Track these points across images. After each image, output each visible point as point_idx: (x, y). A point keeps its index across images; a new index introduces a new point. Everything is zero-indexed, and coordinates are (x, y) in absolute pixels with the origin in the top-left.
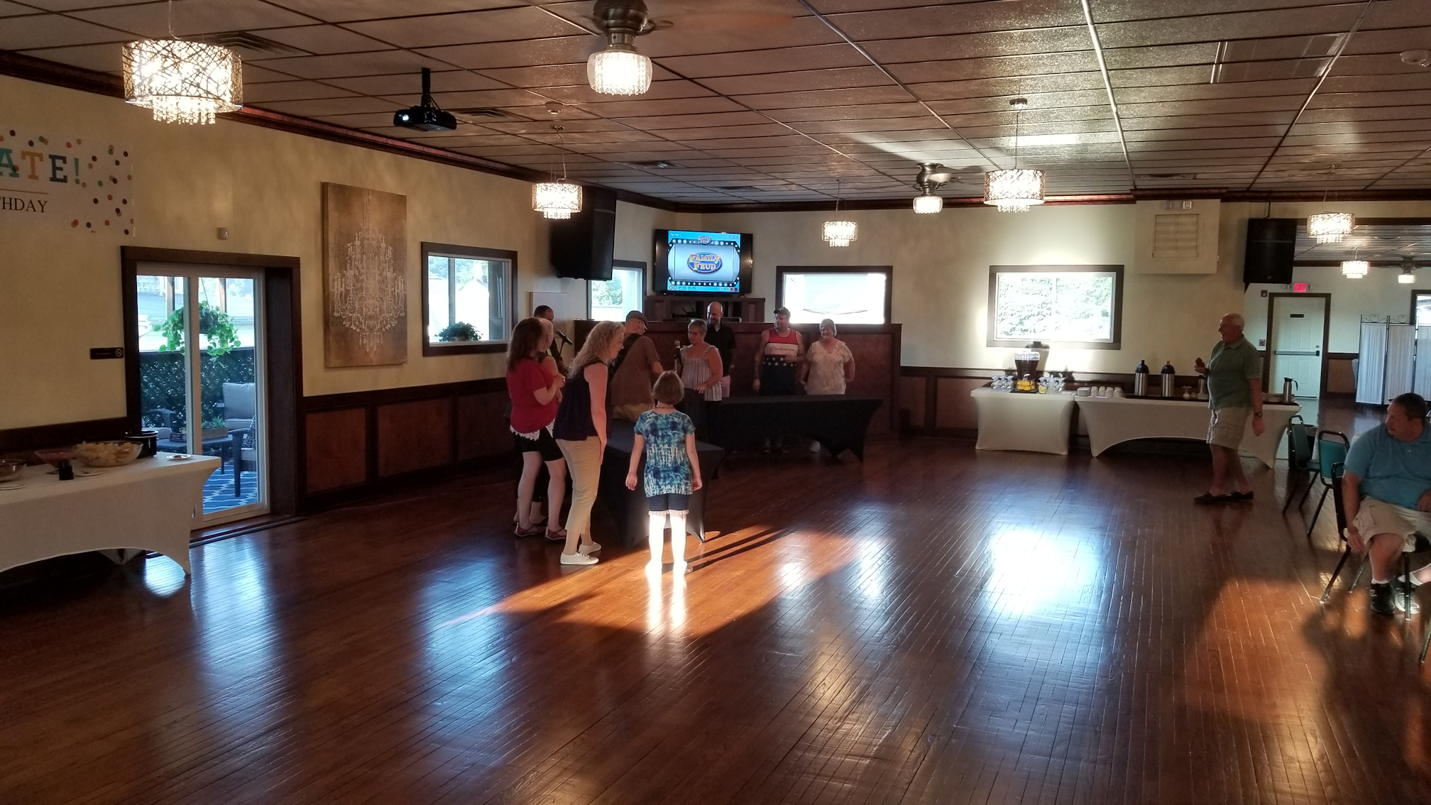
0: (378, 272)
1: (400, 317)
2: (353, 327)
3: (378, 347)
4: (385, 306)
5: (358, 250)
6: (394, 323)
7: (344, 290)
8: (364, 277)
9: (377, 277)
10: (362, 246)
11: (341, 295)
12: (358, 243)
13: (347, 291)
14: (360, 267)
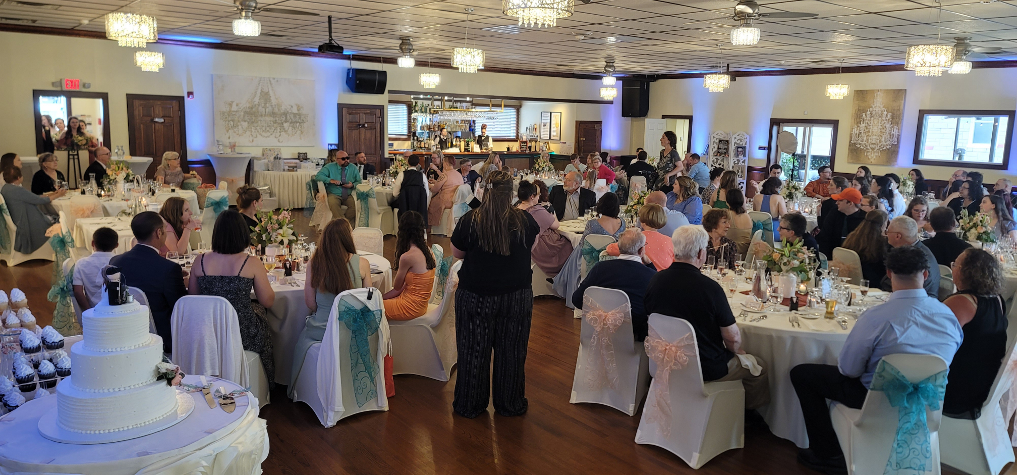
0: (880, 124)
1: (893, 144)
2: (862, 147)
3: (876, 156)
4: (883, 139)
5: (869, 116)
6: (888, 147)
7: (858, 132)
8: (871, 127)
9: (879, 127)
10: (871, 114)
11: (856, 134)
12: (868, 113)
13: (860, 133)
14: (869, 123)
